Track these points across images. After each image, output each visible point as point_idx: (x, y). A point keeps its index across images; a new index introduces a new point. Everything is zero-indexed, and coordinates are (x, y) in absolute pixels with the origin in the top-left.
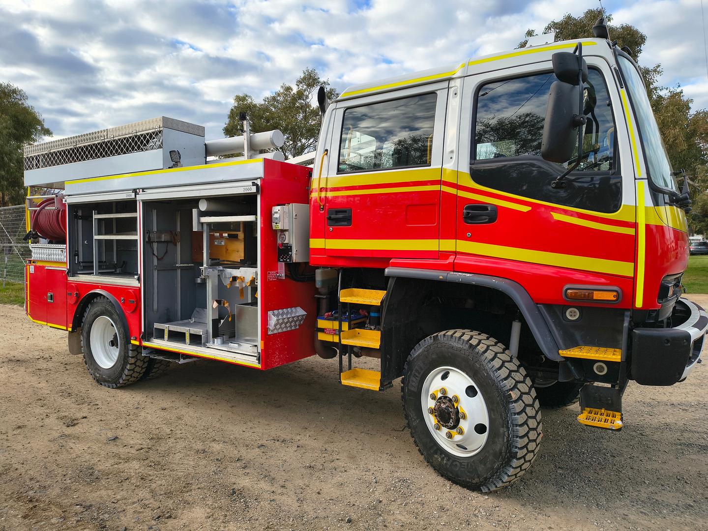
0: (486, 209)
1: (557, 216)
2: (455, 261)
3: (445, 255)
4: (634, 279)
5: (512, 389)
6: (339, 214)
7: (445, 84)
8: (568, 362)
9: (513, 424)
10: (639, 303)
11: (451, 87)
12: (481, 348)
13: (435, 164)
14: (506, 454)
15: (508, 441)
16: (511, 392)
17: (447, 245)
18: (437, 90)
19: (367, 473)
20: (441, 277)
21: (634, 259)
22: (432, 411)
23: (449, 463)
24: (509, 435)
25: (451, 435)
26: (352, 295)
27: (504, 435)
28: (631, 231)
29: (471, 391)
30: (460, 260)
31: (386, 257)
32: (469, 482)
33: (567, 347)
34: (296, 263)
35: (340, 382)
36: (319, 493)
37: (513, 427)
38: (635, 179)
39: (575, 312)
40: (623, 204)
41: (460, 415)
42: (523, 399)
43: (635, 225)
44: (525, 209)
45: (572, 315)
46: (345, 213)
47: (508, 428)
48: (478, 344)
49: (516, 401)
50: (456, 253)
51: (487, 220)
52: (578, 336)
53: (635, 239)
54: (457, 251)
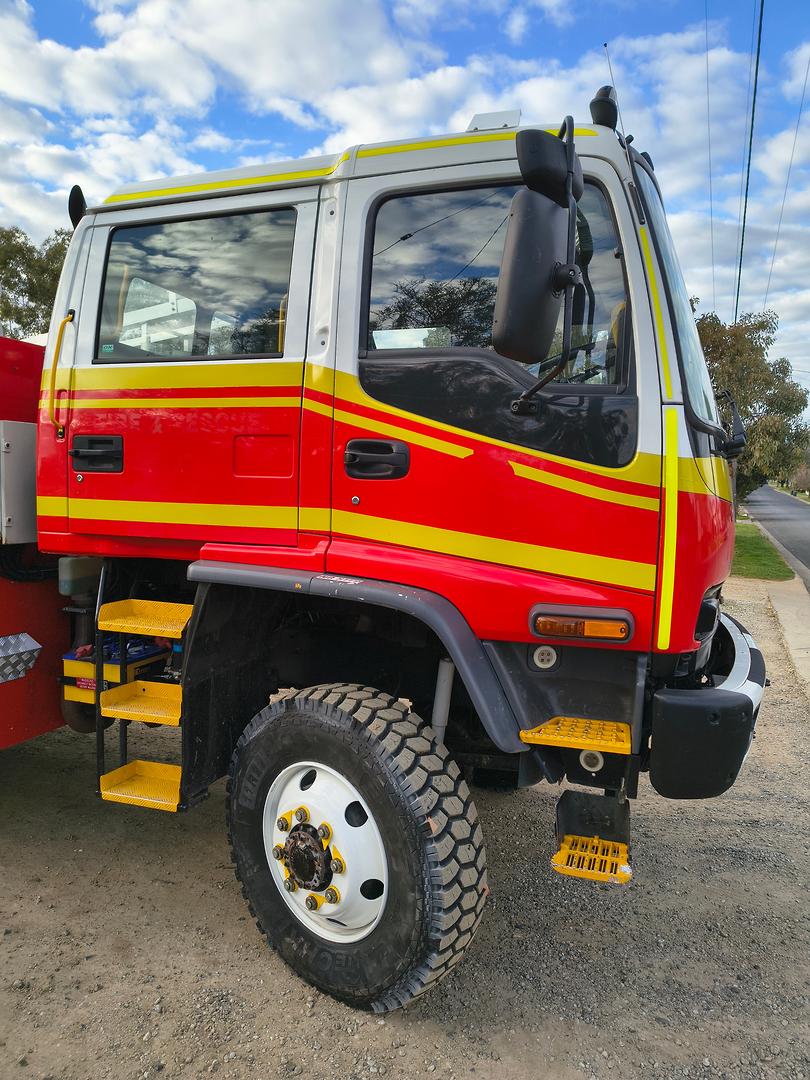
0: (387, 449)
1: (521, 470)
2: (328, 552)
3: (309, 538)
4: (656, 595)
5: (431, 814)
6: (97, 446)
7: (312, 193)
8: (536, 754)
9: (433, 886)
10: (664, 641)
11: (325, 200)
12: (375, 728)
13: (292, 354)
14: (418, 944)
15: (422, 918)
16: (430, 820)
17: (314, 518)
18: (297, 203)
19: (148, 986)
20: (298, 586)
21: (656, 558)
22: (281, 854)
23: (313, 955)
24: (424, 906)
25: (316, 904)
26: (125, 615)
27: (415, 907)
28: (650, 504)
29: (354, 815)
30: (338, 549)
31: (193, 540)
32: (349, 994)
33: (535, 722)
34: (6, 545)
35: (100, 794)
36: (23, 1063)
37: (433, 890)
38: (662, 403)
39: (549, 654)
40: (638, 450)
41: (333, 866)
42: (453, 830)
43: (658, 493)
44: (463, 452)
45: (544, 659)
46: (110, 446)
47: (423, 893)
48: (370, 721)
49: (438, 838)
50: (331, 536)
51: (389, 473)
52: (553, 698)
53: (658, 518)
54: (334, 530)
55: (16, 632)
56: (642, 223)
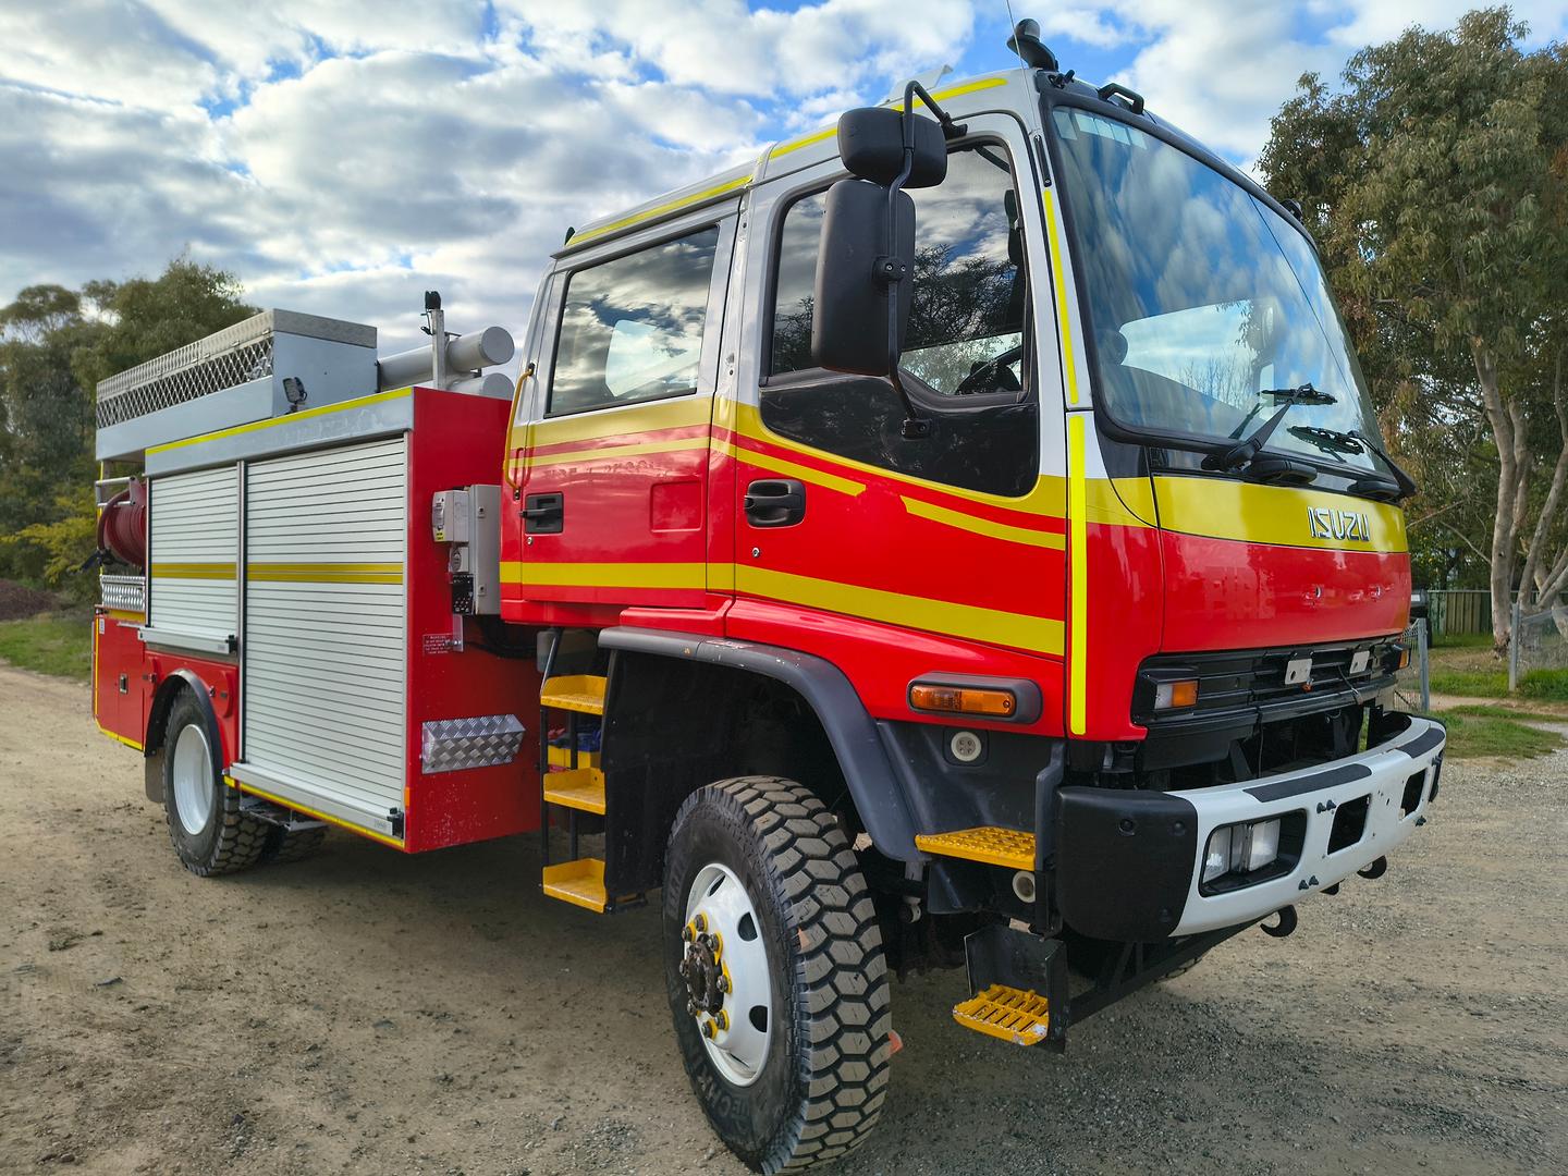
0: (782, 489)
1: (914, 507)
2: (728, 615)
3: (711, 599)
4: (1065, 660)
5: (805, 926)
6: (545, 505)
7: (731, 207)
8: (939, 868)
9: (802, 1013)
10: (1078, 724)
11: (743, 211)
12: (763, 822)
13: (705, 389)
14: (790, 1086)
15: (792, 1053)
16: (800, 933)
17: (719, 575)
18: (719, 220)
20: (687, 651)
21: (1063, 612)
22: (685, 969)
23: (716, 1098)
24: (793, 1039)
25: (713, 1030)
26: (570, 692)
27: (786, 1039)
28: (1053, 541)
29: (745, 928)
30: (741, 611)
31: (610, 607)
33: (943, 826)
34: (479, 615)
35: (542, 888)
37: (802, 1019)
38: (1066, 410)
39: (970, 743)
40: (1040, 473)
41: (724, 985)
42: (832, 950)
43: (1061, 526)
44: (854, 489)
45: (966, 749)
46: (552, 504)
47: (792, 1022)
49: (811, 955)
50: (735, 595)
51: (784, 519)
53: (1063, 559)
54: (737, 589)
55: (503, 713)
56: (1047, 185)
